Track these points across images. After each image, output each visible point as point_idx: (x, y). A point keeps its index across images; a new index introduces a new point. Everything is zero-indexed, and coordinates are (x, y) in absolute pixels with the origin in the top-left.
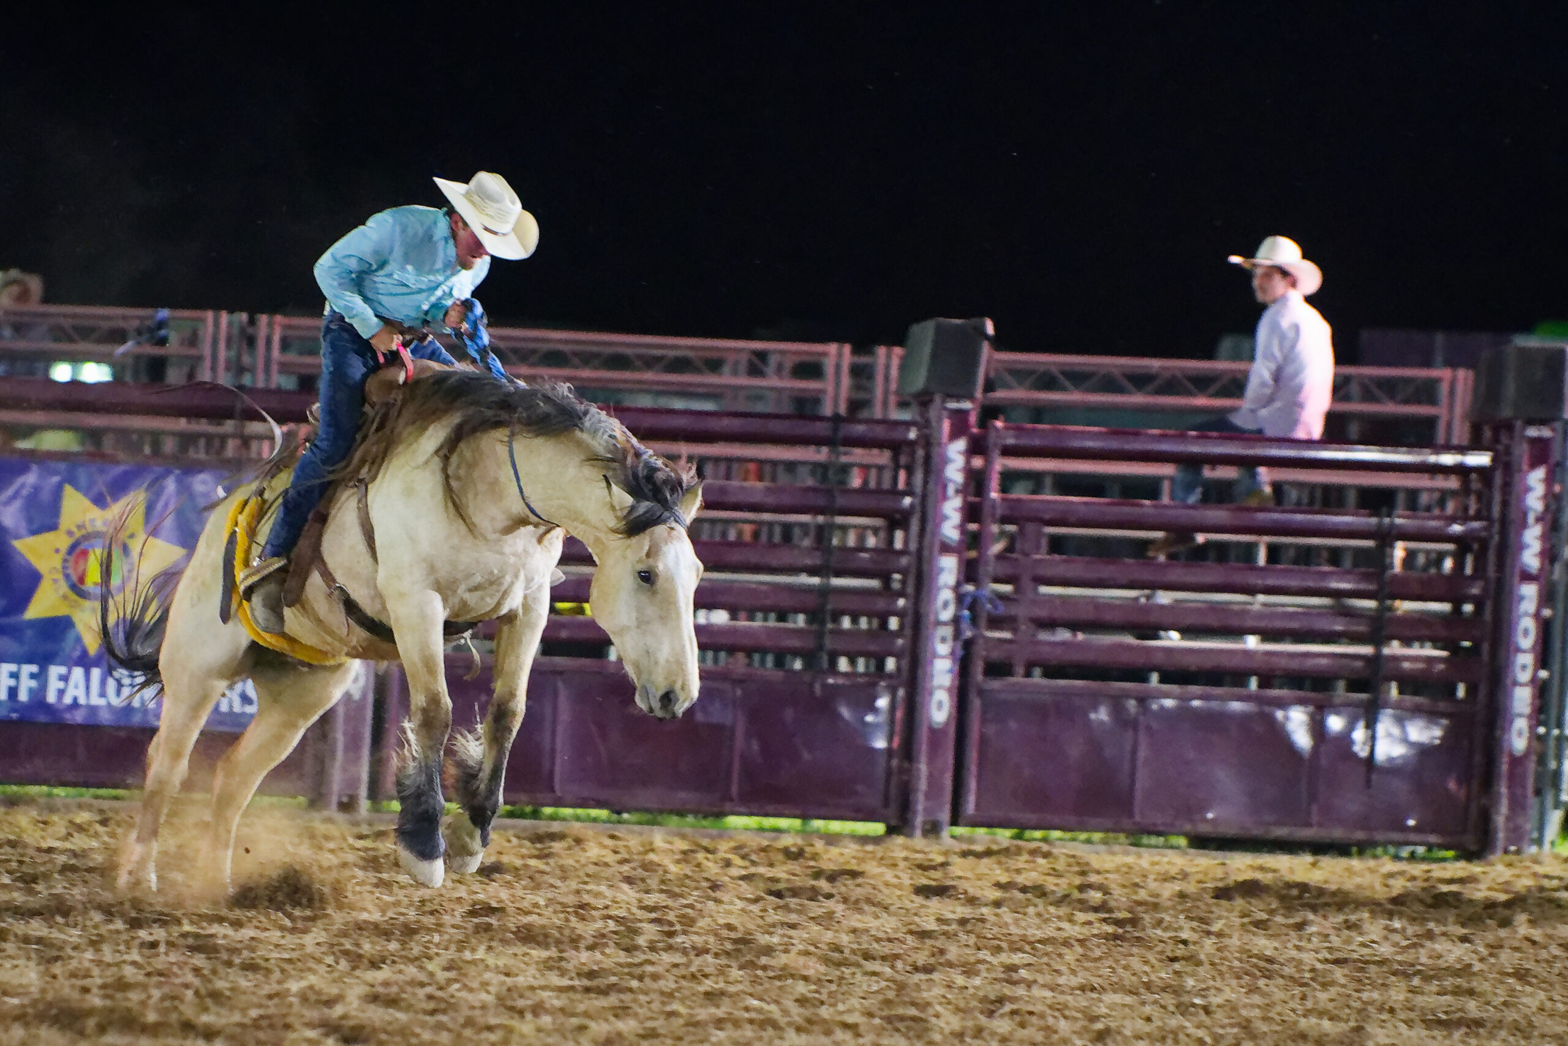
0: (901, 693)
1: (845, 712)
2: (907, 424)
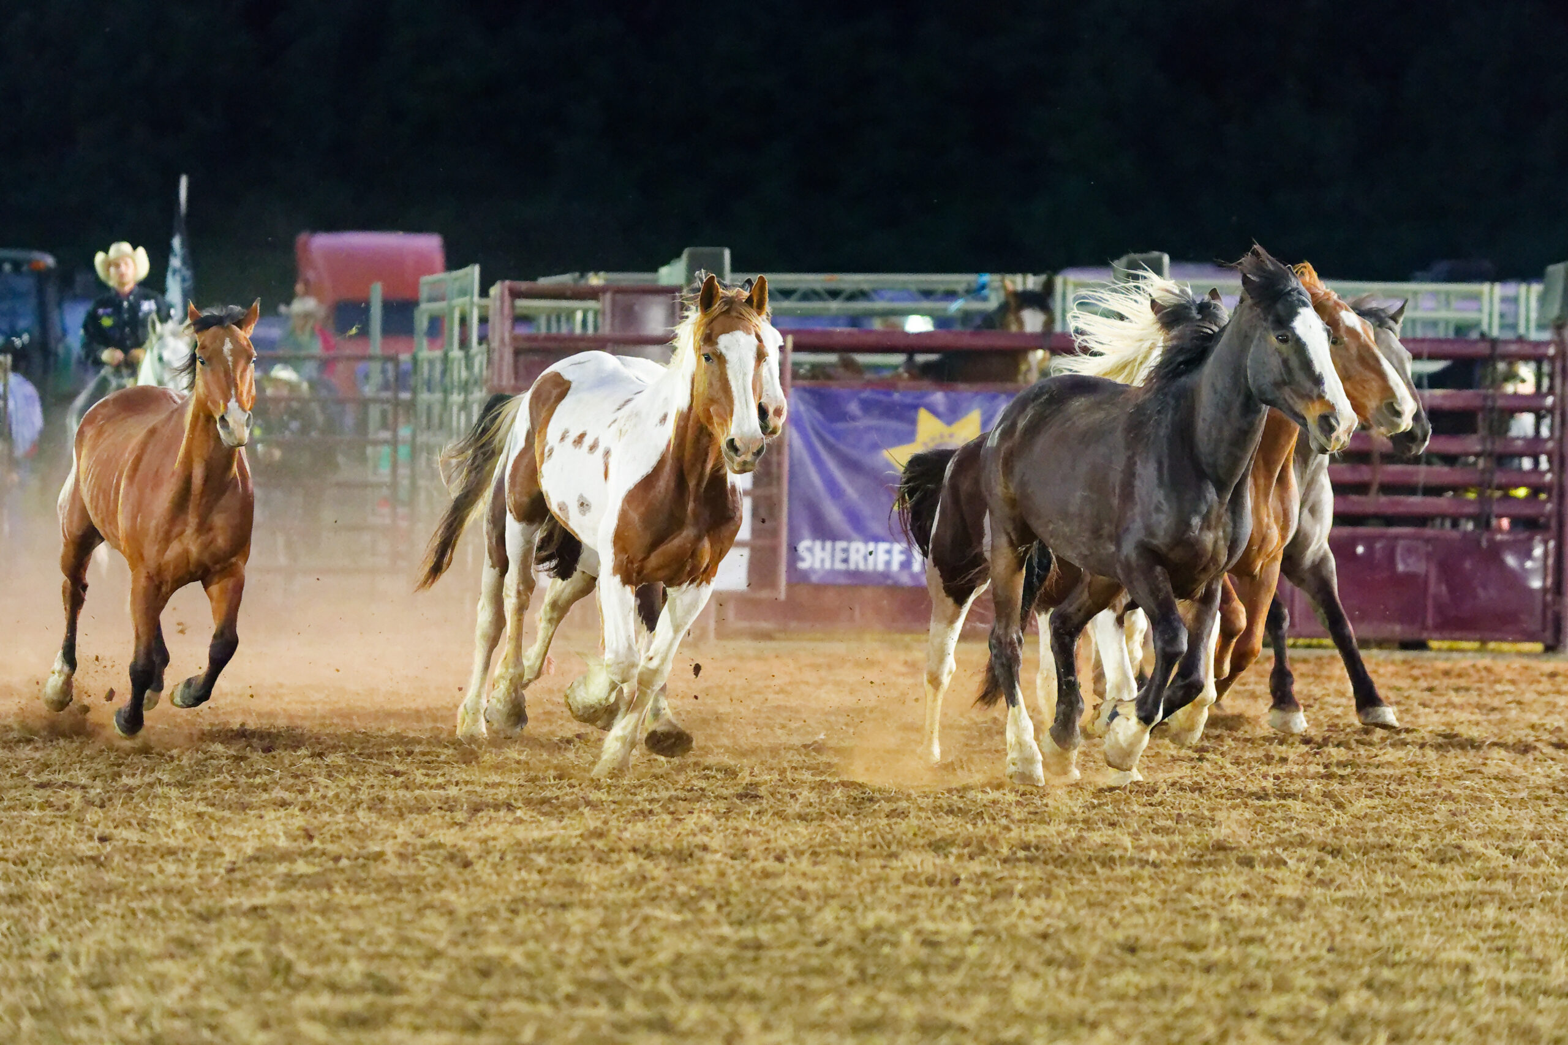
0: (1552, 544)
1: (1511, 561)
2: (1547, 344)
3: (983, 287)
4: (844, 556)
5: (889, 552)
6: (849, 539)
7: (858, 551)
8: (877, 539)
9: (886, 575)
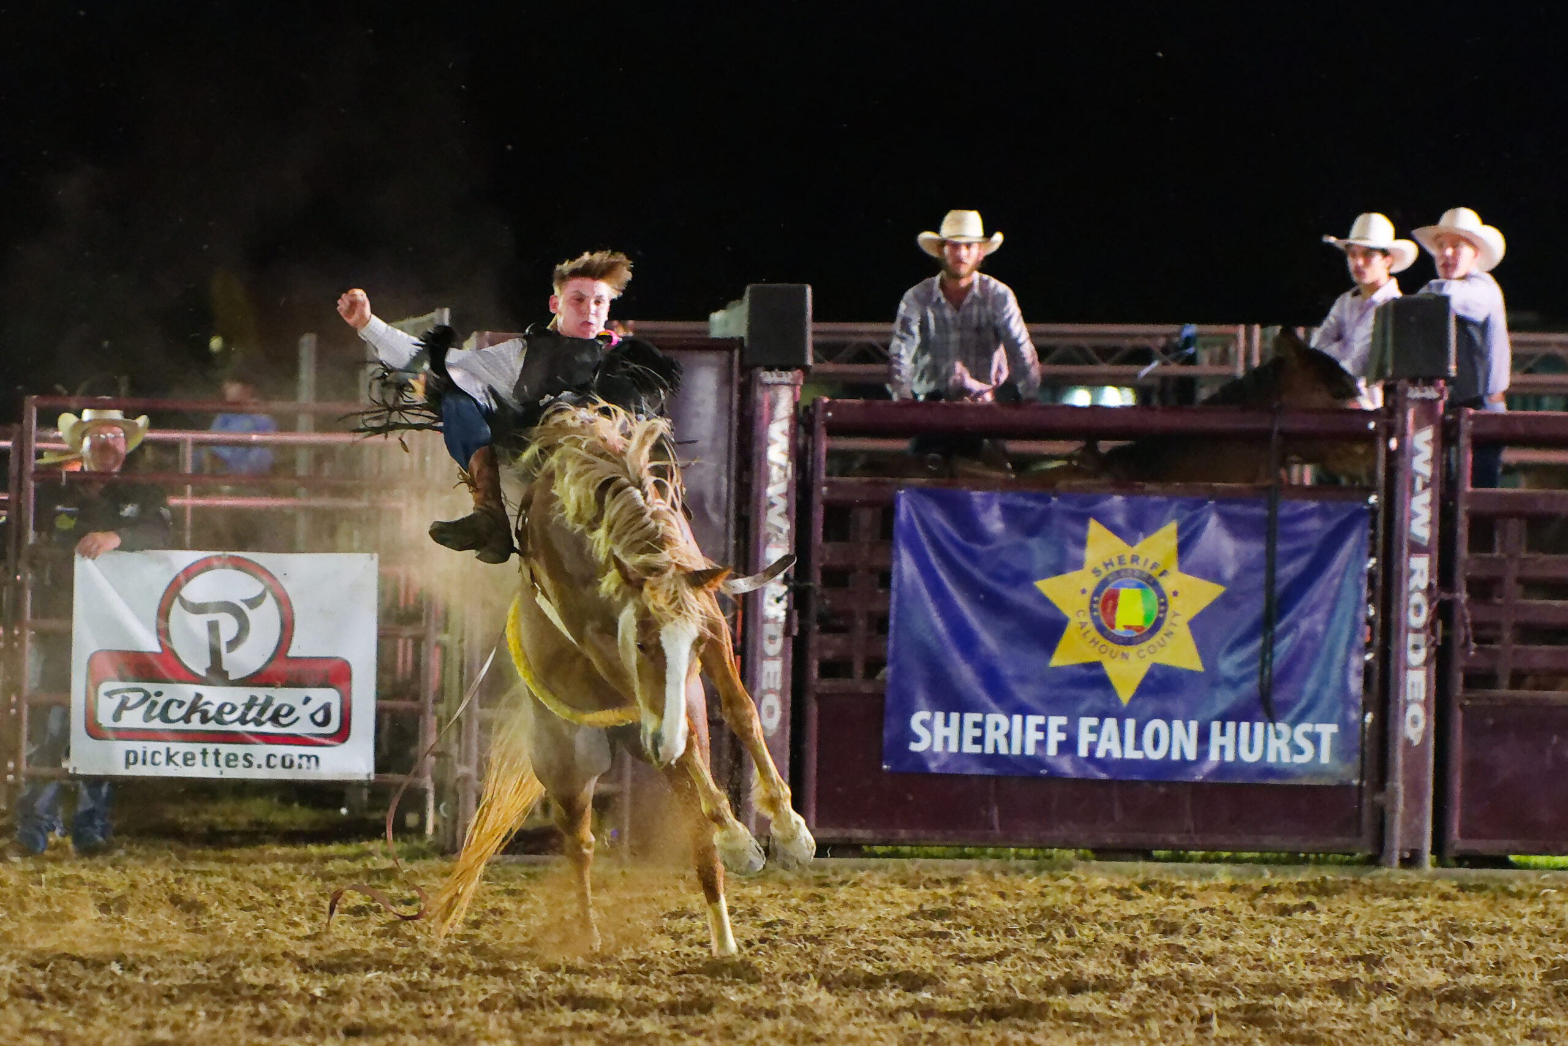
3: (1189, 341)
4: (977, 732)
5: (1042, 728)
6: (985, 711)
7: (997, 727)
8: (1025, 711)
9: (1037, 762)
